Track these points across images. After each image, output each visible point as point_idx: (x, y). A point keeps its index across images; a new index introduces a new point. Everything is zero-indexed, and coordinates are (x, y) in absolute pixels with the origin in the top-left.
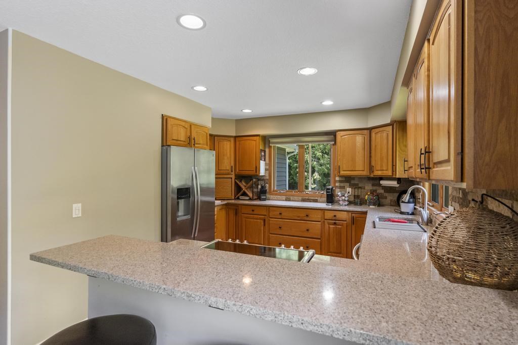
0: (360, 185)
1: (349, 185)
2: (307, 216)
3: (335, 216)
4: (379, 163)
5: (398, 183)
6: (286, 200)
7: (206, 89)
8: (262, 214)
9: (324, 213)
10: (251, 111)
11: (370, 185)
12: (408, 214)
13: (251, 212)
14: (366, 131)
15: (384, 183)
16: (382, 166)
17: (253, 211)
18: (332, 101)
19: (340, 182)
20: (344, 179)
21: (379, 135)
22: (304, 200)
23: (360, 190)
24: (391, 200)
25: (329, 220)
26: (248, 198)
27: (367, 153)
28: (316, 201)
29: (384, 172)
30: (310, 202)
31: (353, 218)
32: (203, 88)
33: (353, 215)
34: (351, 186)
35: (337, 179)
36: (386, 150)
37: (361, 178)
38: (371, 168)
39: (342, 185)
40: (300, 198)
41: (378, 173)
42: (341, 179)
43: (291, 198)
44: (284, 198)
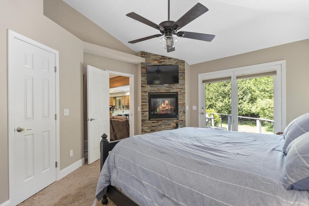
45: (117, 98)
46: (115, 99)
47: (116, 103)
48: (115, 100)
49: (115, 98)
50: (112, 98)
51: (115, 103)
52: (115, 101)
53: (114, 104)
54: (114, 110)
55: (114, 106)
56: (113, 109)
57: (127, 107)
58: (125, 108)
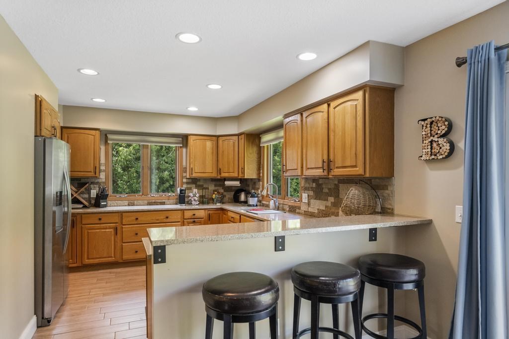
0: (204, 186)
1: (196, 187)
2: (167, 217)
3: (194, 215)
4: (226, 166)
5: (240, 183)
6: (129, 205)
7: (96, 73)
8: (112, 222)
9: (184, 212)
10: (104, 101)
11: (213, 186)
12: (254, 206)
13: (98, 222)
14: (214, 138)
15: (227, 183)
16: (229, 168)
17: (100, 219)
18: (197, 108)
19: (187, 183)
20: (190, 181)
21: (226, 142)
22: (150, 204)
23: (204, 191)
24: (229, 199)
25: (189, 219)
26: (81, 206)
27: (215, 157)
28: (163, 203)
29: (231, 174)
30: (157, 205)
31: (209, 215)
32: (93, 72)
33: (209, 212)
34: (198, 187)
35: (185, 180)
36: (232, 156)
37: (206, 180)
38: (219, 171)
39: (189, 186)
40: (146, 202)
41: (224, 175)
42: (188, 181)
43: (135, 202)
44: (126, 203)
45: (265, 138)
46: (253, 144)
47: (259, 167)
50: (243, 140)
51: (255, 165)
52: (256, 156)
54: (252, 201)
55: (253, 182)
56: (247, 195)
57: (318, 185)
58: (305, 196)
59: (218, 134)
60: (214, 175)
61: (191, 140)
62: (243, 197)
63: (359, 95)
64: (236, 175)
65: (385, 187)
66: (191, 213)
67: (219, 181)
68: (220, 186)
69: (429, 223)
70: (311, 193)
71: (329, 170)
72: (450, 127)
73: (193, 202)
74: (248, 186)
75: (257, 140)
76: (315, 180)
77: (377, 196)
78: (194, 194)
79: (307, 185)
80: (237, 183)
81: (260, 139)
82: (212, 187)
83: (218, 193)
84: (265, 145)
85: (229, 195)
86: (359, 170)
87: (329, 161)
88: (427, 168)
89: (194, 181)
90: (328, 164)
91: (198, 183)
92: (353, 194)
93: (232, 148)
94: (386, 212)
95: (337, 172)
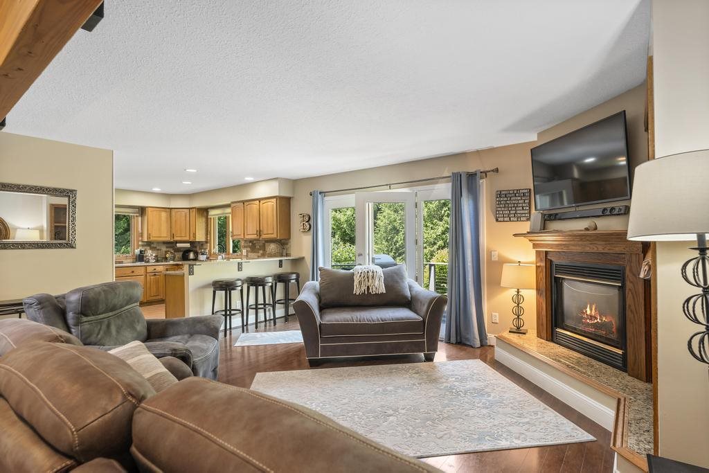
0: (159, 248)
1: (151, 248)
2: (133, 272)
3: (155, 270)
4: (179, 232)
5: (190, 245)
9: (145, 268)
11: (165, 247)
14: (167, 210)
15: (178, 245)
16: (181, 233)
19: (142, 246)
20: (146, 244)
21: (178, 214)
23: (158, 251)
24: (179, 257)
25: (150, 273)
27: (168, 225)
29: (183, 238)
33: (167, 267)
34: (153, 248)
35: (140, 243)
36: (184, 224)
37: (158, 243)
38: (173, 236)
39: (146, 248)
41: (176, 239)
45: (212, 213)
46: (202, 215)
47: (207, 232)
48: (204, 220)
49: (204, 211)
50: (193, 213)
51: (203, 232)
52: (204, 224)
53: (200, 237)
54: (202, 257)
55: (201, 244)
56: (196, 254)
57: (253, 244)
58: (244, 251)
59: (171, 207)
60: (168, 239)
61: (149, 211)
62: (192, 256)
63: (274, 200)
64: (187, 239)
65: (287, 244)
66: (152, 268)
67: (171, 244)
68: (171, 247)
69: (303, 258)
70: (249, 249)
71: (260, 235)
72: (309, 218)
73: (151, 261)
74: (196, 247)
75: (205, 213)
76: (251, 241)
77: (284, 248)
78: (150, 254)
79: (246, 245)
80: (188, 245)
81: (207, 212)
82: (164, 249)
83: (171, 253)
84: (212, 217)
85: (179, 255)
86: (274, 236)
87: (260, 231)
88: (302, 234)
89: (149, 244)
90: (260, 232)
91: (152, 245)
92: (272, 247)
93: (184, 218)
94: (287, 255)
95: (264, 236)
